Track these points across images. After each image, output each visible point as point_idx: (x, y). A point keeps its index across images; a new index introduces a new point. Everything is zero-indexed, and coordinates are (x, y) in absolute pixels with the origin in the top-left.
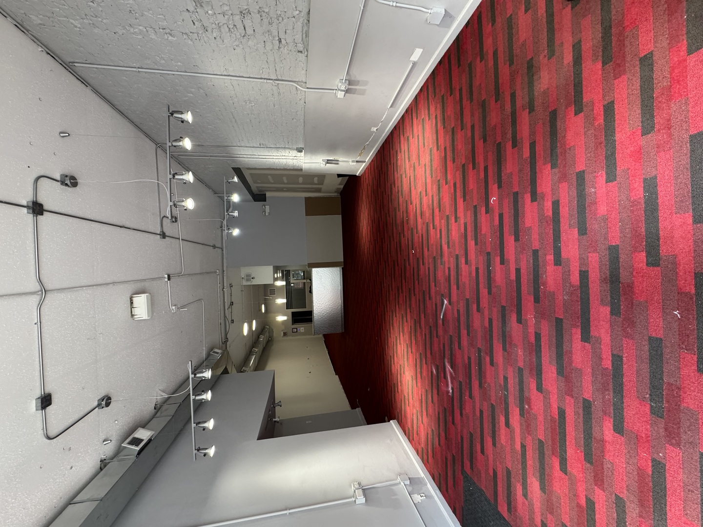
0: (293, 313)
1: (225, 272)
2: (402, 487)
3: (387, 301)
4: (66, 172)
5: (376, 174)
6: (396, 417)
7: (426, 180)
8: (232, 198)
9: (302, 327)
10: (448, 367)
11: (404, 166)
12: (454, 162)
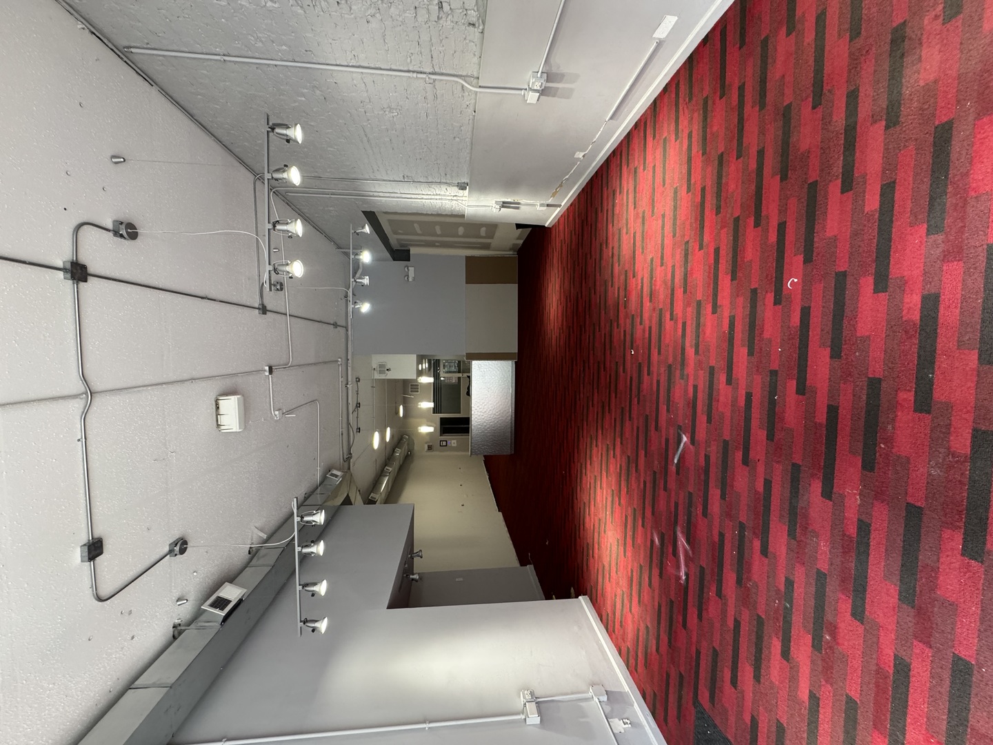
0: (442, 419)
1: (350, 361)
2: (595, 705)
3: (583, 420)
4: (121, 217)
5: (577, 226)
6: (589, 592)
7: (663, 240)
8: (361, 257)
9: (454, 439)
10: (682, 540)
11: (625, 215)
12: (718, 212)
